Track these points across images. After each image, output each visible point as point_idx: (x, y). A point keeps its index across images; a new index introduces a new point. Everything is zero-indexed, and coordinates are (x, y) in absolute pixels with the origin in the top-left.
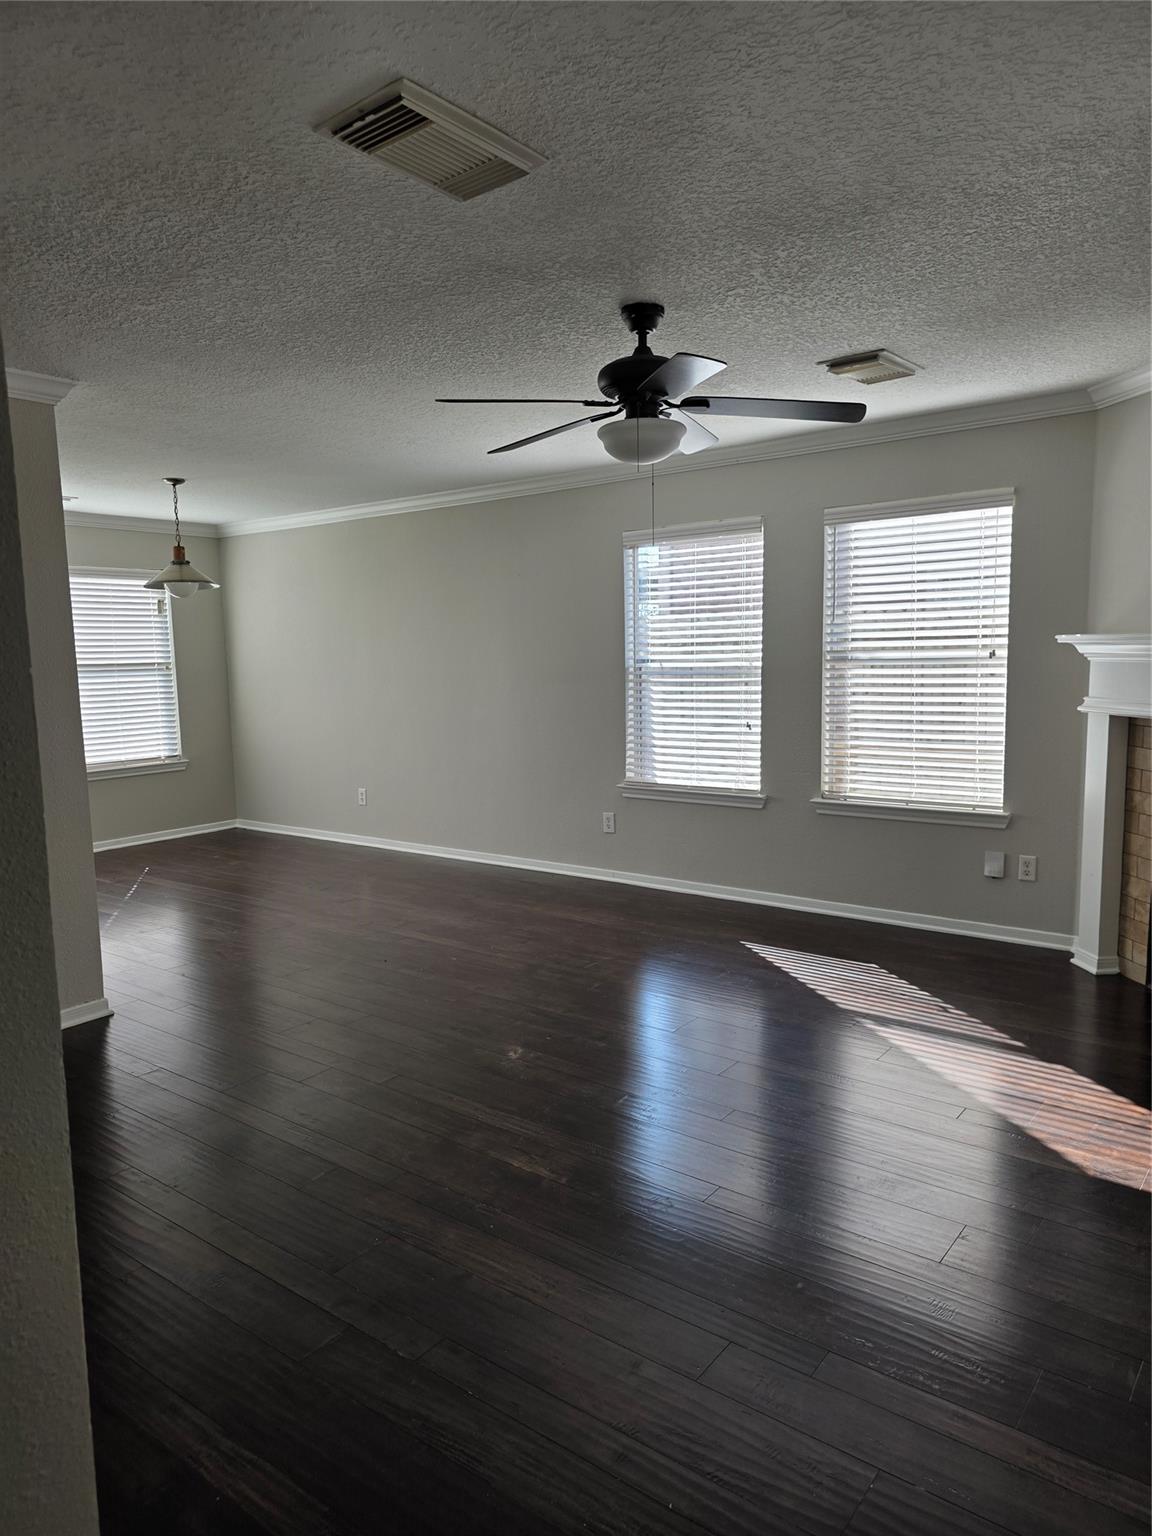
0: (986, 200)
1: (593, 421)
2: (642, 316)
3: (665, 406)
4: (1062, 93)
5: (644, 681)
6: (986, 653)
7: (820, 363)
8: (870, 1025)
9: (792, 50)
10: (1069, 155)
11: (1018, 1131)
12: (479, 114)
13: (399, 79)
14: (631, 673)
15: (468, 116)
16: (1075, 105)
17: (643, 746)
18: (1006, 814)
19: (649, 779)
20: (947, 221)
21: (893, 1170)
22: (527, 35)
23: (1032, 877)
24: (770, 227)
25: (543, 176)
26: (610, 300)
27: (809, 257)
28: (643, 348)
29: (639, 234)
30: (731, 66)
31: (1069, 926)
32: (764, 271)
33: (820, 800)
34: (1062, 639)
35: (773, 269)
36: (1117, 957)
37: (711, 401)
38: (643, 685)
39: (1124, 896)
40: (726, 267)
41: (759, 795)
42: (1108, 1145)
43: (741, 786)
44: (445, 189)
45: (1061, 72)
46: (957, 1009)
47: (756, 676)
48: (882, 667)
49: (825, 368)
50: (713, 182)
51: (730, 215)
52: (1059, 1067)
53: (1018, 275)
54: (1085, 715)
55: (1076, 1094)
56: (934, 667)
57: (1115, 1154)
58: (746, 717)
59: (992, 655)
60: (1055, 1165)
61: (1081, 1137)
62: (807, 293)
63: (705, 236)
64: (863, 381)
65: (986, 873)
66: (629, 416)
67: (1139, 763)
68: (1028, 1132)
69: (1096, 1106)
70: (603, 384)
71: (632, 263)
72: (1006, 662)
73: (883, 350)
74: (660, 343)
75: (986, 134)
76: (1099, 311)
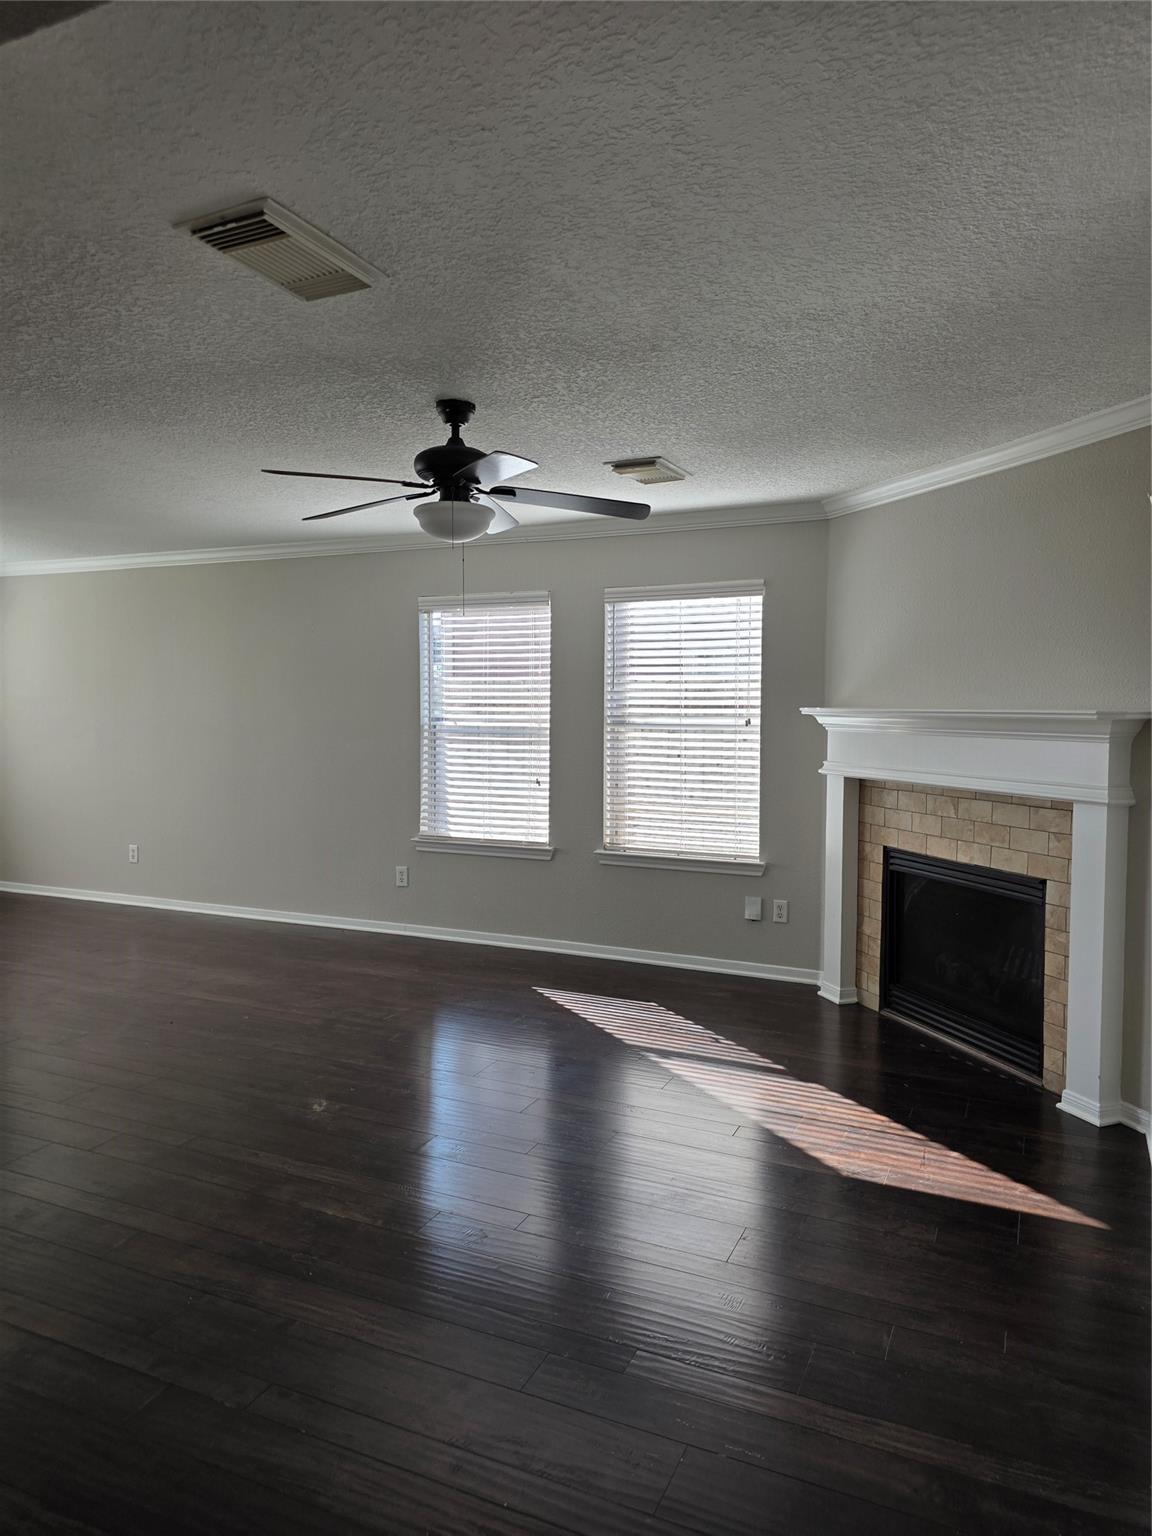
0: (749, 350)
1: (408, 499)
2: (456, 411)
3: (475, 492)
4: (809, 280)
5: (438, 739)
6: (743, 722)
7: (606, 463)
8: (654, 1058)
9: (605, 223)
10: (814, 325)
11: (783, 1142)
12: (332, 234)
13: (264, 198)
14: (426, 731)
15: (322, 235)
16: (819, 290)
17: (437, 801)
18: (762, 863)
19: (442, 832)
20: (717, 363)
21: (683, 1185)
22: (384, 181)
23: (784, 920)
24: (574, 352)
25: (382, 289)
26: (427, 394)
27: (604, 378)
28: (455, 439)
29: (461, 344)
30: (555, 228)
31: (815, 961)
32: (565, 386)
33: (603, 851)
34: (805, 711)
35: (573, 385)
36: (855, 988)
37: (517, 491)
38: (437, 742)
39: (859, 933)
40: (533, 378)
41: (547, 848)
42: (856, 1148)
43: (531, 839)
44: (291, 290)
45: (810, 266)
46: (727, 1039)
47: (545, 736)
48: (651, 731)
49: (610, 468)
50: (531, 312)
51: (541, 339)
52: (814, 1085)
53: (770, 409)
54: (824, 777)
55: (829, 1108)
56: (695, 732)
57: (863, 1156)
58: (535, 774)
59: (748, 723)
60: (817, 1170)
61: (834, 1144)
62: (600, 406)
63: (517, 352)
64: (641, 481)
65: (747, 917)
66: (443, 498)
67: (868, 819)
68: (793, 1143)
69: (844, 1116)
70: (419, 467)
71: (451, 368)
72: (759, 729)
73: (660, 457)
74: (470, 436)
75: (752, 303)
76: (832, 442)
